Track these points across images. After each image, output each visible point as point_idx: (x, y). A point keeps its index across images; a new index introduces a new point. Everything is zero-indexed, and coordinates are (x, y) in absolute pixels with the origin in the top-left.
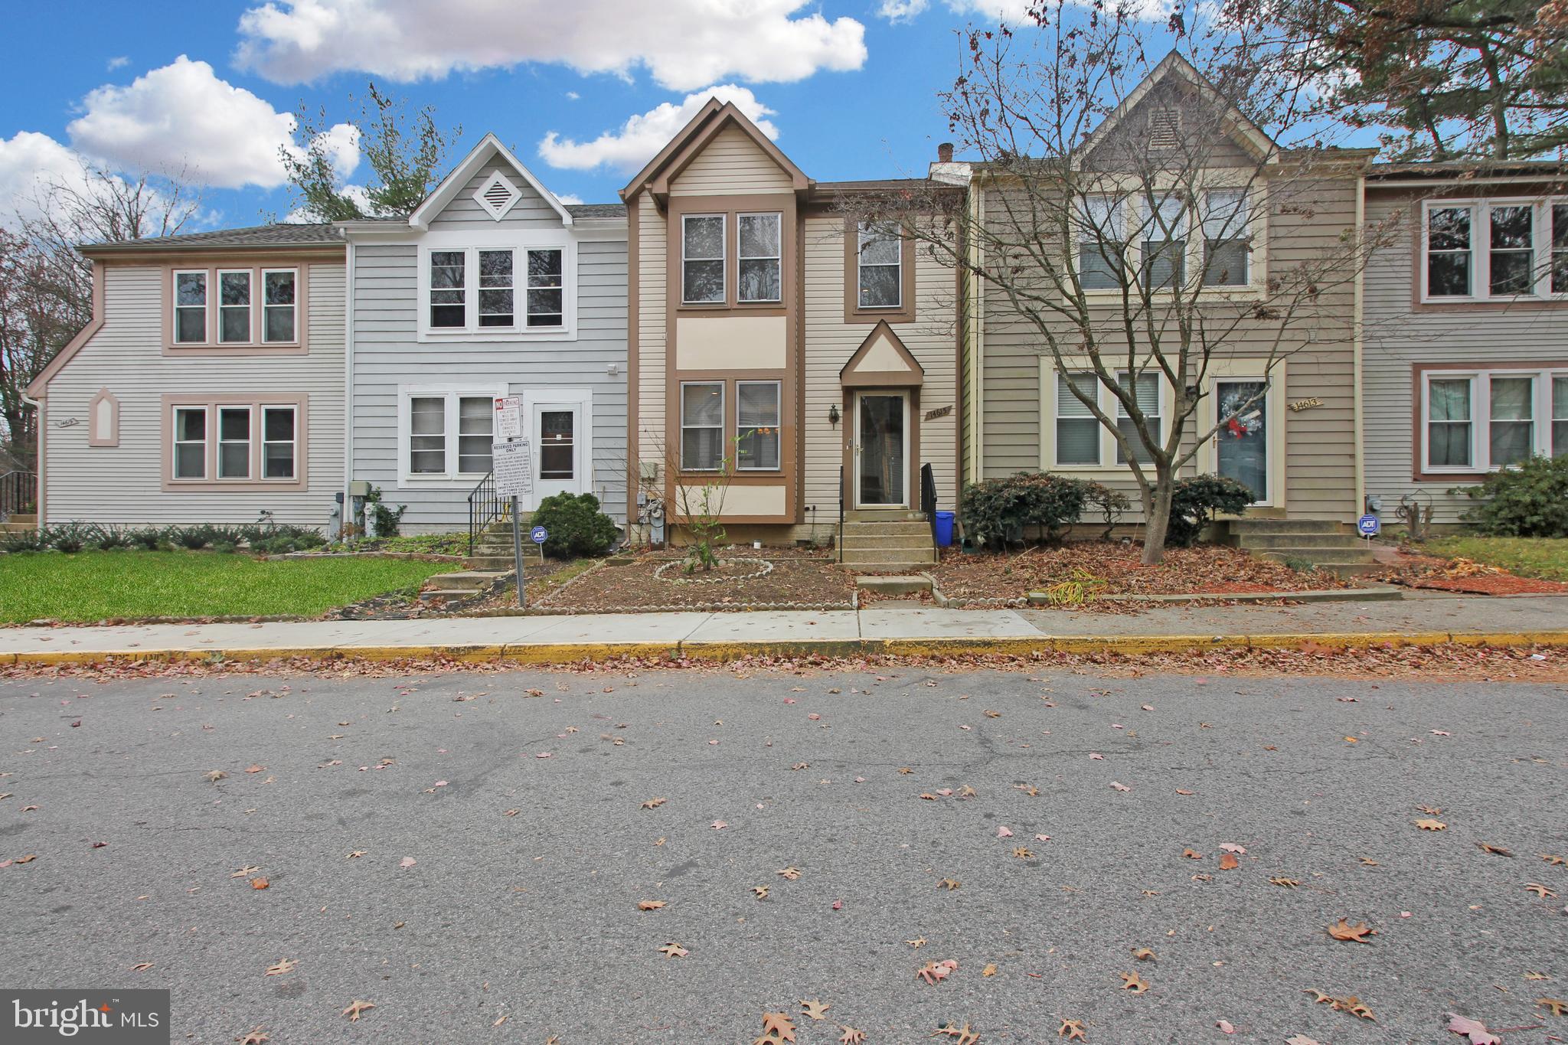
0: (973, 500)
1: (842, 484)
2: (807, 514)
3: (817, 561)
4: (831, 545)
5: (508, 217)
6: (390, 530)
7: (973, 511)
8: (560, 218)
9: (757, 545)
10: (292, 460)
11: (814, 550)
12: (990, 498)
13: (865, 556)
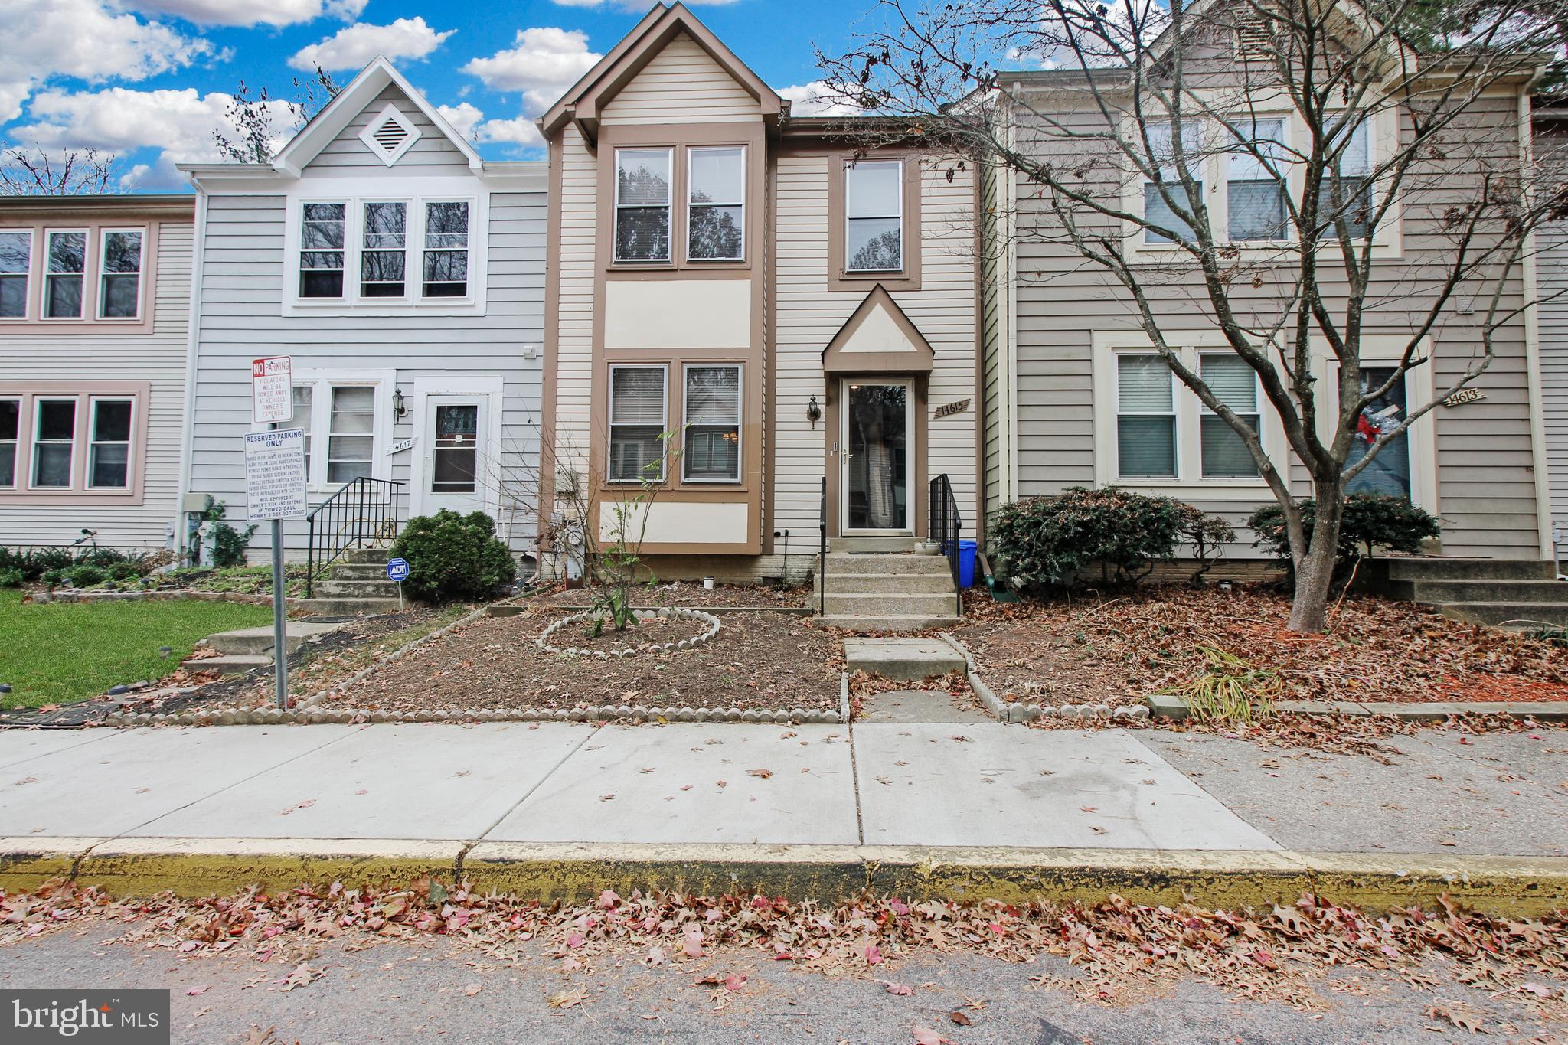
0: (1011, 526)
1: (824, 501)
2: (777, 541)
3: (788, 612)
4: (808, 583)
5: (403, 161)
6: (234, 556)
7: (1010, 541)
8: (465, 163)
9: (708, 584)
10: (125, 466)
11: (785, 591)
12: (1038, 524)
13: (857, 607)
